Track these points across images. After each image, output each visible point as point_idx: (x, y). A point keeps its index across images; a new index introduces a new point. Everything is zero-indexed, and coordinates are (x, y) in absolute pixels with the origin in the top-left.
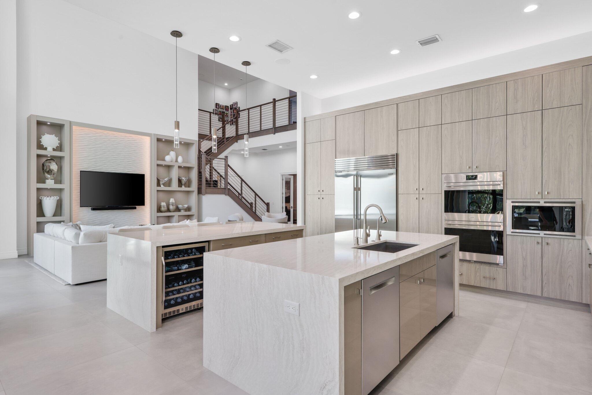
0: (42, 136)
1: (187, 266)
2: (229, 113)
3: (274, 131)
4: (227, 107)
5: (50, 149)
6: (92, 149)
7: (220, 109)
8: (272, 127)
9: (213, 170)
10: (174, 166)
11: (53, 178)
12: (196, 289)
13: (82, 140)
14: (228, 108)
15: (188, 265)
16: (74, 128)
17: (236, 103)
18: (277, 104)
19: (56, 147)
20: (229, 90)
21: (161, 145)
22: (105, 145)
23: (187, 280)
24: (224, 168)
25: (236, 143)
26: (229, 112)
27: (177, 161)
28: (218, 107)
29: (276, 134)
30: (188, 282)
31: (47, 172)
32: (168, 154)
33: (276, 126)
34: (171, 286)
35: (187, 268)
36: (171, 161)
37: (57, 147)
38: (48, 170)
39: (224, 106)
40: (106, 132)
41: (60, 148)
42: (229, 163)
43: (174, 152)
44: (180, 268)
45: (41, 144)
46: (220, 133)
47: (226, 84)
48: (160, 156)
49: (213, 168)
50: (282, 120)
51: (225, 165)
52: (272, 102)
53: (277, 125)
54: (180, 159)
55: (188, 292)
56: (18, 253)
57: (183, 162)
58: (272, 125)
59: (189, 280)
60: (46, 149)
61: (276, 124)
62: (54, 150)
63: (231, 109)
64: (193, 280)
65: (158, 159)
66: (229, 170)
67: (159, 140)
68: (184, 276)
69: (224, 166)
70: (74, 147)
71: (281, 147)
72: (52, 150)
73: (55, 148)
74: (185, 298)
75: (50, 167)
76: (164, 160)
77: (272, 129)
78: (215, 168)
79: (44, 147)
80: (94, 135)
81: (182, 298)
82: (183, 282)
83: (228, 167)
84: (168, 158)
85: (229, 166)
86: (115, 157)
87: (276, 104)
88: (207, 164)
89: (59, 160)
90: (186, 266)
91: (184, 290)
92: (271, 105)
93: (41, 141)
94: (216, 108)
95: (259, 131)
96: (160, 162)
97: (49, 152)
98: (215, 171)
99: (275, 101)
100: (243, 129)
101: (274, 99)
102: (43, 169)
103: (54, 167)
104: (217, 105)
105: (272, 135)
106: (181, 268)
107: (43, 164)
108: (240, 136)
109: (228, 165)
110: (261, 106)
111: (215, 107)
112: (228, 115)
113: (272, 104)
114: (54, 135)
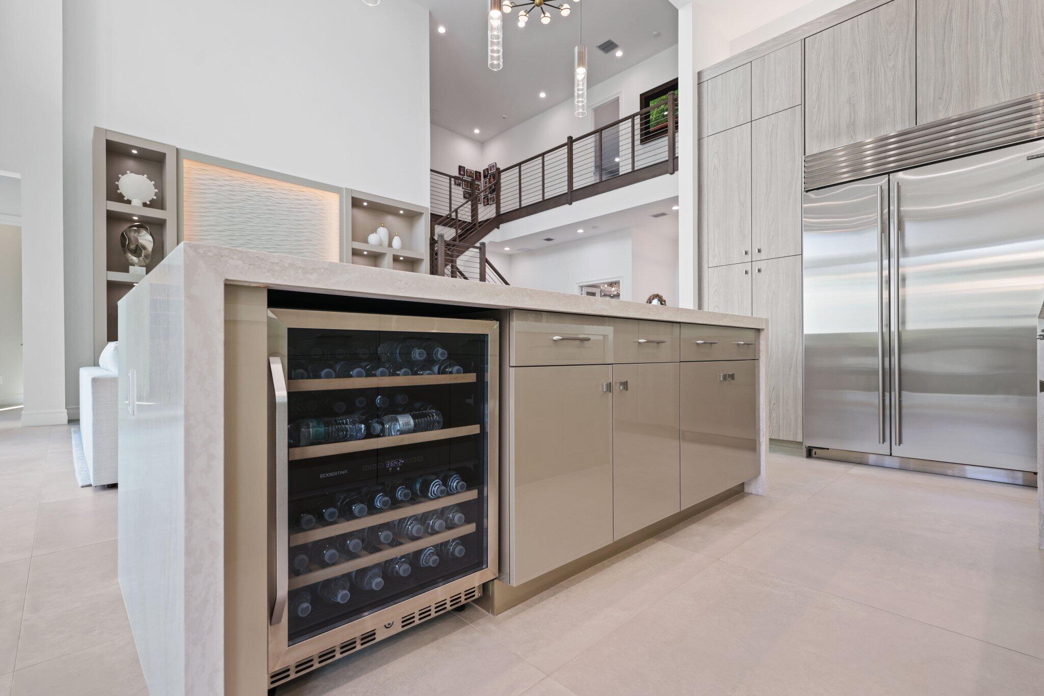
0: (120, 176)
1: (407, 424)
2: (482, 185)
3: (569, 198)
4: (478, 174)
5: (137, 202)
6: (224, 211)
7: (466, 177)
8: (567, 191)
9: (457, 273)
10: (385, 254)
11: (145, 264)
12: (450, 527)
13: (204, 191)
14: (480, 176)
15: (414, 417)
16: (186, 164)
17: (494, 166)
18: (575, 145)
19: (150, 201)
20: (481, 143)
21: (361, 215)
22: (251, 204)
23: (410, 486)
24: (478, 265)
25: (496, 230)
26: (482, 183)
27: (390, 245)
28: (462, 173)
29: (573, 203)
30: (414, 493)
31: (133, 252)
32: (374, 231)
33: (574, 189)
34: (332, 515)
35: (406, 428)
36: (381, 246)
37: (152, 201)
38: (133, 247)
39: (473, 172)
40: (254, 178)
41: (158, 203)
42: (488, 257)
43: (386, 230)
44: (378, 427)
45: (119, 191)
46: (466, 209)
47: (477, 131)
48: (358, 234)
49: (458, 269)
50: (585, 176)
51: (481, 259)
52: (566, 143)
53: (576, 186)
54: (396, 242)
55: (414, 539)
56: (68, 414)
57: (403, 247)
58: (566, 188)
59: (418, 486)
60: (129, 202)
61: (574, 185)
62: (145, 205)
63: (485, 177)
64: (435, 487)
65: (354, 239)
66: (488, 269)
67: (356, 203)
68: (394, 468)
69: (479, 262)
70: (185, 204)
71: (580, 231)
72: (141, 205)
73: (148, 203)
74: (403, 570)
75: (137, 240)
76: (366, 242)
77: (566, 195)
78: (461, 269)
79: (125, 199)
80: (227, 183)
81: (386, 568)
82: (391, 493)
83: (487, 264)
84: (373, 238)
85: (487, 261)
86: (271, 231)
87: (574, 147)
88: (446, 265)
89: (156, 227)
90: (405, 421)
91: (398, 533)
92: (565, 150)
93: (118, 185)
94: (460, 174)
95: (541, 202)
96: (358, 246)
97: (136, 209)
98: (460, 275)
99: (571, 141)
100: (508, 203)
101: (570, 138)
102: (123, 245)
103: (146, 239)
104: (461, 168)
105: (566, 207)
106: (383, 430)
107: (123, 233)
108: (504, 217)
109: (486, 259)
110: (543, 155)
111: (458, 172)
112: (480, 187)
113: (566, 147)
114: (145, 176)
